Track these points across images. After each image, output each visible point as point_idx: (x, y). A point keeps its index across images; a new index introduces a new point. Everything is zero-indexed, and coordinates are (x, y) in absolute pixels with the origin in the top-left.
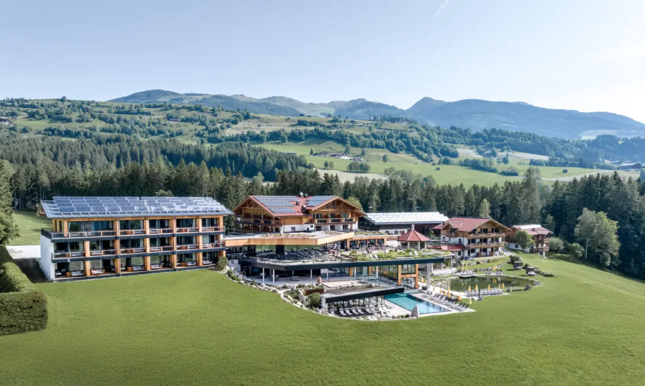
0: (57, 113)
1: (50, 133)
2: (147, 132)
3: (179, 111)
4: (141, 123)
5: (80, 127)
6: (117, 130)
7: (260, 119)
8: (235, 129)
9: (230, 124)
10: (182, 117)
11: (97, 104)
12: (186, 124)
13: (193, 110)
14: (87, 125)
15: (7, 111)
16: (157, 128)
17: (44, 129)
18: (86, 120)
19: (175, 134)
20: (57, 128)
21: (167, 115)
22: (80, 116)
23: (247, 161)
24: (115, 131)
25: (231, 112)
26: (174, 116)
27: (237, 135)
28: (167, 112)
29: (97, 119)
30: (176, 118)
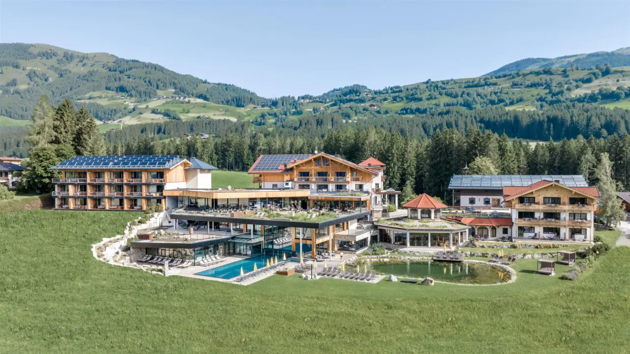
0: (412, 95)
1: (404, 112)
2: (488, 102)
3: (526, 77)
4: (483, 95)
5: (428, 104)
6: (459, 103)
7: (623, 73)
8: (585, 88)
9: (580, 83)
10: (528, 83)
11: (454, 81)
12: (529, 90)
13: (541, 74)
14: (433, 102)
15: (381, 98)
16: (498, 97)
17: (400, 109)
18: (434, 97)
19: (515, 101)
20: (409, 107)
21: (513, 83)
22: (430, 95)
23: (569, 123)
24: (457, 104)
25: (588, 70)
26: (519, 83)
27: (586, 95)
28: (513, 80)
29: (444, 95)
30: (521, 85)
